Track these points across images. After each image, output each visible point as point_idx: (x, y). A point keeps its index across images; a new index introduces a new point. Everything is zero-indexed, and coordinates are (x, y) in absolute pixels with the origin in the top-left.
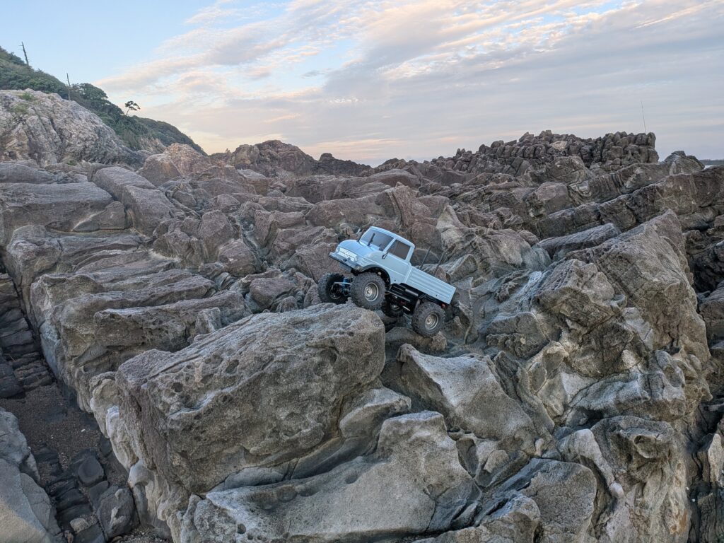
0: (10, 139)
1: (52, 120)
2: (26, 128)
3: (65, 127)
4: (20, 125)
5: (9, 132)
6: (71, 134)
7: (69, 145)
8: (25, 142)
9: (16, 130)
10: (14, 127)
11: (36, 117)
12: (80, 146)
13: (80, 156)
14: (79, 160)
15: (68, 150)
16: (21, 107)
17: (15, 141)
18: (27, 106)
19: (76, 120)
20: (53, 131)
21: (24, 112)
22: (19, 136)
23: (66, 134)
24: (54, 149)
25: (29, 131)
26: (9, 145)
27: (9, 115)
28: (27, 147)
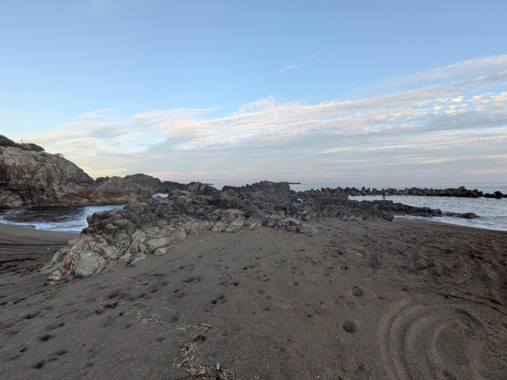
0: (37, 173)
1: (57, 165)
2: (46, 168)
3: (64, 168)
4: (43, 167)
5: (37, 170)
6: (66, 172)
7: (66, 176)
8: (45, 175)
9: (41, 169)
10: (40, 168)
11: (51, 164)
12: (70, 177)
13: (69, 181)
14: (69, 182)
15: (65, 178)
16: (43, 160)
17: (40, 174)
18: (46, 159)
19: (68, 166)
20: (59, 170)
21: (45, 162)
22: (42, 172)
23: (64, 171)
24: (59, 178)
25: (47, 170)
26: (36, 176)
27: (37, 163)
28: (46, 177)
